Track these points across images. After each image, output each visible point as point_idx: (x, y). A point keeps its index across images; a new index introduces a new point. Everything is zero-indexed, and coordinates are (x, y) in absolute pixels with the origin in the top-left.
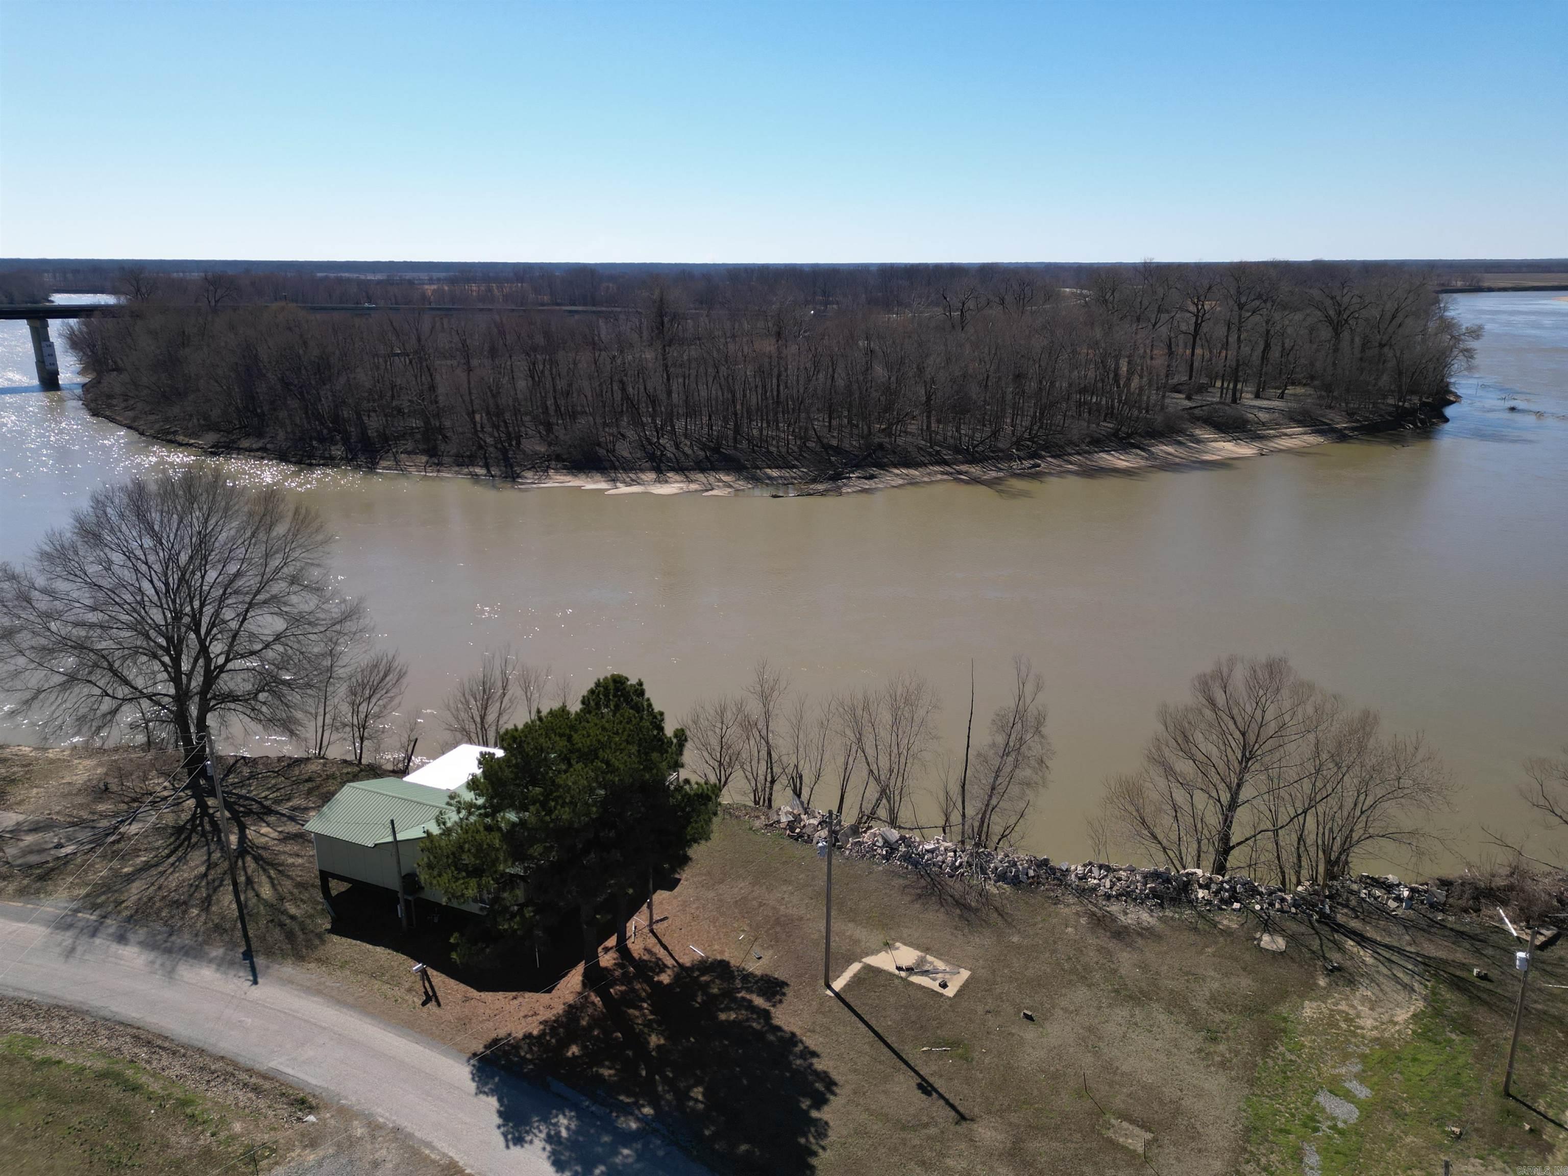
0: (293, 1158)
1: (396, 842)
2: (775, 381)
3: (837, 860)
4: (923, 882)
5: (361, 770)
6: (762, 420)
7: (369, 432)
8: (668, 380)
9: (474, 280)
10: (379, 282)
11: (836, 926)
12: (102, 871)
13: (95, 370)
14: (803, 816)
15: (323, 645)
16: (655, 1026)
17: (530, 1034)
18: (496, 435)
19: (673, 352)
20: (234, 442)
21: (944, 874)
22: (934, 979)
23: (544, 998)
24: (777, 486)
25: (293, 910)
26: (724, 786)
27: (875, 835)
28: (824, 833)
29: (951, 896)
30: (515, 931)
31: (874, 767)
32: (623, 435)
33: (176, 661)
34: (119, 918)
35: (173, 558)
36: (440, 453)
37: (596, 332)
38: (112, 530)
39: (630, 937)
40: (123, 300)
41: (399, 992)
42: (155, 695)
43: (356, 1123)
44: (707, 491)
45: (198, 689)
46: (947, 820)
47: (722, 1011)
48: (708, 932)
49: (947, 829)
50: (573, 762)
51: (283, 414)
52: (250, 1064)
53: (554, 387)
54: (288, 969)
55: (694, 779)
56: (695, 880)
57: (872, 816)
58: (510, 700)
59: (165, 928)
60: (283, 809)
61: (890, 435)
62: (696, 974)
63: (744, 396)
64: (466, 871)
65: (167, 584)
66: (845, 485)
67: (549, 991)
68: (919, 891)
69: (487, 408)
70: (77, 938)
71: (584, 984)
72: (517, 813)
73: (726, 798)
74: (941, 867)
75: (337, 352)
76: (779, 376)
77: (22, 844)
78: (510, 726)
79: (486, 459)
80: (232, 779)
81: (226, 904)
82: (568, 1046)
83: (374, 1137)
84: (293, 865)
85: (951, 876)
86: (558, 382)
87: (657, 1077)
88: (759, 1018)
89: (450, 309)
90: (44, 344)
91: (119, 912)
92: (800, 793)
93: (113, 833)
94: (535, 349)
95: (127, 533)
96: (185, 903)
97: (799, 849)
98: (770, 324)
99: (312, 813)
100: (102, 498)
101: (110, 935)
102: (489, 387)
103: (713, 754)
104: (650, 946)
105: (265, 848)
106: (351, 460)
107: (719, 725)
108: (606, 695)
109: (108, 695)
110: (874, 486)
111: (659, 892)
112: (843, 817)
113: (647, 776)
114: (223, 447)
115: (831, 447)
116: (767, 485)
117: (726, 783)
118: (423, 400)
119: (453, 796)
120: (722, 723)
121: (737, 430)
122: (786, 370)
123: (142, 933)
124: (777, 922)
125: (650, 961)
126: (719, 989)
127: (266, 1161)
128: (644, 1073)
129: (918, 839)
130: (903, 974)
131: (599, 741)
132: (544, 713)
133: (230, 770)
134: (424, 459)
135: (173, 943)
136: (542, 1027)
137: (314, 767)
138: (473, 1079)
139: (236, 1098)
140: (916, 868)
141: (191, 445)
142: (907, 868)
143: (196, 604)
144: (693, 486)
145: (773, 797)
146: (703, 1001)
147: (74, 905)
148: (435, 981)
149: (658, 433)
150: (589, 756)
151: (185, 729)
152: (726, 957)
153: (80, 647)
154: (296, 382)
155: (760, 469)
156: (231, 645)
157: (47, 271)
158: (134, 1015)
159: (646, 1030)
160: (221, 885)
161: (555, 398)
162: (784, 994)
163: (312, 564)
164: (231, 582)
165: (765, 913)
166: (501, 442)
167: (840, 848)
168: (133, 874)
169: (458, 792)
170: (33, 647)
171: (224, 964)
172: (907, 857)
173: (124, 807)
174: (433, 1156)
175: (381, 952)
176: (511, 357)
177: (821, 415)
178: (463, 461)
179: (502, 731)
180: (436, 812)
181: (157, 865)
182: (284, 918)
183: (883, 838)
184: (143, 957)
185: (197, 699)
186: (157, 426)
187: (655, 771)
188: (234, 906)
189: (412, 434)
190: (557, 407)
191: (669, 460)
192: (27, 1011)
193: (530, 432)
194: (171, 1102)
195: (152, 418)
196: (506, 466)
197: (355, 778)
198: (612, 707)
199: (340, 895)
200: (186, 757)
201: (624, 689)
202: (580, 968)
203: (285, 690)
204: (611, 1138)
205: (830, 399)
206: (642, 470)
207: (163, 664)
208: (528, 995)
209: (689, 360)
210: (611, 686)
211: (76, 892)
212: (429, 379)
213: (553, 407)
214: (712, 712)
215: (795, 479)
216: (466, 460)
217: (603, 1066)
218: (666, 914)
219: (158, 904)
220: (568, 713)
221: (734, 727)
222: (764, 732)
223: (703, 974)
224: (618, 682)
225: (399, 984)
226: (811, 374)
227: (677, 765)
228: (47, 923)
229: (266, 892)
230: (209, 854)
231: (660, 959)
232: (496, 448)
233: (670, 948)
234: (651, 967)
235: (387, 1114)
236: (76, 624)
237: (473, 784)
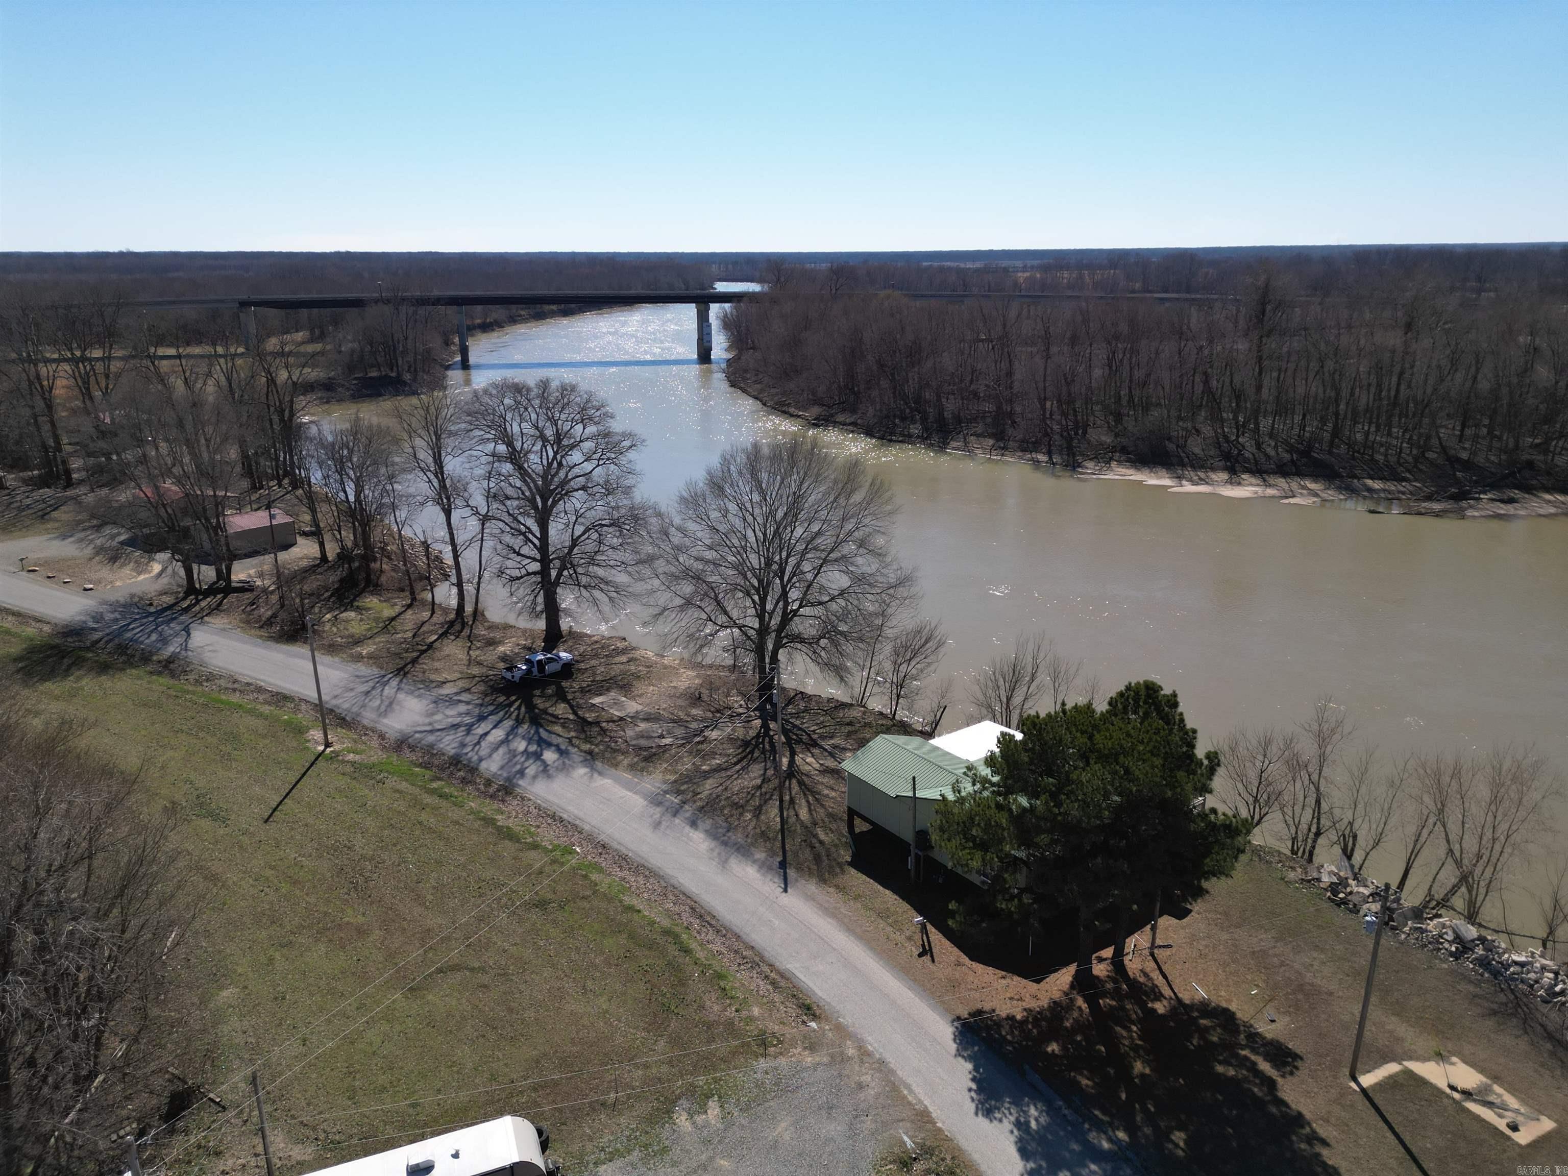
0: (794, 1055)
1: (914, 798)
2: (1394, 379)
3: (1387, 940)
4: (1502, 998)
5: (894, 725)
6: (1370, 423)
7: (946, 413)
8: (1260, 373)
9: (1068, 267)
10: (977, 270)
11: (1375, 1014)
12: (687, 765)
13: (737, 348)
14: (1350, 881)
15: (877, 605)
16: (1141, 1052)
17: (1014, 1017)
18: (1064, 422)
19: (1271, 344)
20: (832, 415)
21: (1536, 996)
22: (1501, 1116)
23: (1032, 987)
24: (1378, 501)
25: (822, 836)
26: (1257, 824)
27: (1444, 926)
28: (1376, 907)
29: (1542, 1026)
30: (1011, 913)
31: (1456, 848)
32: (1197, 431)
33: (763, 601)
34: (694, 806)
35: (772, 513)
36: (1006, 438)
37: (1186, 321)
38: (732, 485)
39: (1127, 954)
40: (766, 287)
41: (900, 938)
42: (744, 626)
43: (849, 1043)
44: (1287, 498)
45: (776, 627)
46: (1551, 932)
47: (1220, 1063)
48: (1216, 975)
49: (1549, 944)
50: (1092, 762)
51: (875, 393)
52: (772, 960)
53: (1131, 377)
54: (812, 887)
55: (1221, 808)
56: (1209, 916)
57: (1444, 903)
58: (1038, 686)
59: (724, 824)
60: (826, 744)
61: (1546, 452)
62: (1196, 1014)
63: (1352, 394)
64: (974, 841)
65: (765, 534)
66: (1471, 507)
67: (1038, 982)
68: (1495, 1006)
69: (1059, 396)
70: (663, 814)
71: (1072, 986)
72: (1029, 799)
73: (1257, 838)
74: (1531, 986)
75: (929, 337)
76: (1401, 374)
77: (637, 729)
78: (1033, 713)
79: (1050, 446)
80: (791, 709)
81: (772, 816)
82: (1048, 1042)
83: (862, 1062)
84: (827, 796)
85: (1546, 1002)
86: (1136, 372)
87: (1137, 1106)
88: (1262, 1084)
89: (1039, 296)
90: (705, 324)
91: (695, 802)
92: (1352, 854)
93: (699, 735)
94: (1117, 337)
95: (742, 488)
96: (742, 806)
97: (1340, 916)
98: (1400, 314)
99: (849, 754)
100: (728, 457)
101: (686, 818)
102: (1065, 375)
103: (1249, 787)
104: (1148, 970)
105: (808, 775)
106: (926, 439)
107: (1261, 758)
108: (1136, 701)
109: (711, 620)
110: (1512, 512)
111: (1165, 917)
112: (1404, 895)
113: (1169, 793)
114: (823, 420)
115: (1458, 460)
116: (1365, 498)
117: (1259, 822)
118: (999, 386)
119: (970, 767)
120: (1265, 756)
121: (1336, 433)
122: (1412, 367)
123: (708, 823)
124: (1300, 988)
125: (1146, 986)
126: (1219, 1038)
127: (773, 1049)
128: (1123, 1096)
129: (1503, 945)
130: (1456, 1096)
131: (1121, 746)
132: (1068, 707)
133: (790, 701)
134: (991, 442)
135: (729, 838)
136: (1025, 1014)
137: (856, 713)
138: (955, 1040)
139: (758, 986)
140: (1496, 978)
141: (799, 416)
142: (1482, 975)
143: (784, 554)
144: (1270, 492)
145: (1316, 851)
146: (1199, 1045)
147: (665, 787)
148: (932, 938)
149: (1238, 432)
150: (1108, 758)
151: (761, 659)
152: (1233, 1007)
153: (698, 578)
154: (890, 363)
155: (1359, 479)
156: (805, 594)
157: (714, 263)
158: (694, 890)
159: (1132, 1054)
160: (770, 799)
161: (1130, 388)
162: (1297, 1068)
163: (879, 531)
164: (813, 539)
165: (1287, 974)
166: (1068, 430)
167: (1394, 928)
168: (709, 772)
169: (975, 765)
170: (665, 573)
171: (764, 867)
172: (1484, 963)
173: (710, 715)
174: (910, 1098)
175: (889, 897)
176: (1091, 345)
177: (1452, 421)
178: (1027, 446)
179: (1025, 715)
180: (953, 780)
181: (726, 769)
182: (814, 841)
183: (1455, 932)
184: (706, 844)
185: (773, 635)
186: (776, 398)
187: (1179, 790)
188: (778, 819)
189: (984, 417)
190: (1131, 397)
191: (1247, 460)
192: (624, 864)
193: (1099, 422)
194: (711, 972)
195: (773, 391)
196: (1068, 455)
197: (888, 730)
198: (1141, 714)
199: (862, 833)
200: (760, 683)
201: (1157, 697)
202: (1072, 968)
203: (842, 640)
204: (1080, 1148)
205: (1467, 404)
206: (1213, 469)
207: (754, 601)
208: (1016, 978)
209: (1289, 353)
210: (1143, 692)
211: (668, 777)
212: (1008, 365)
213: (1127, 398)
214: (1254, 742)
215: (1403, 493)
216: (1030, 445)
217: (1081, 1074)
218: (1170, 942)
219: (723, 802)
220: (1093, 711)
221: (1278, 764)
222: (1315, 777)
223: (1202, 1017)
224: (1151, 689)
225: (900, 930)
226: (1446, 373)
227: (1205, 790)
228: (645, 796)
229: (804, 814)
230: (766, 770)
231: (1157, 986)
232: (1062, 436)
233: (1170, 978)
234: (1146, 991)
235: (876, 1045)
236: (697, 559)
237: (990, 761)
